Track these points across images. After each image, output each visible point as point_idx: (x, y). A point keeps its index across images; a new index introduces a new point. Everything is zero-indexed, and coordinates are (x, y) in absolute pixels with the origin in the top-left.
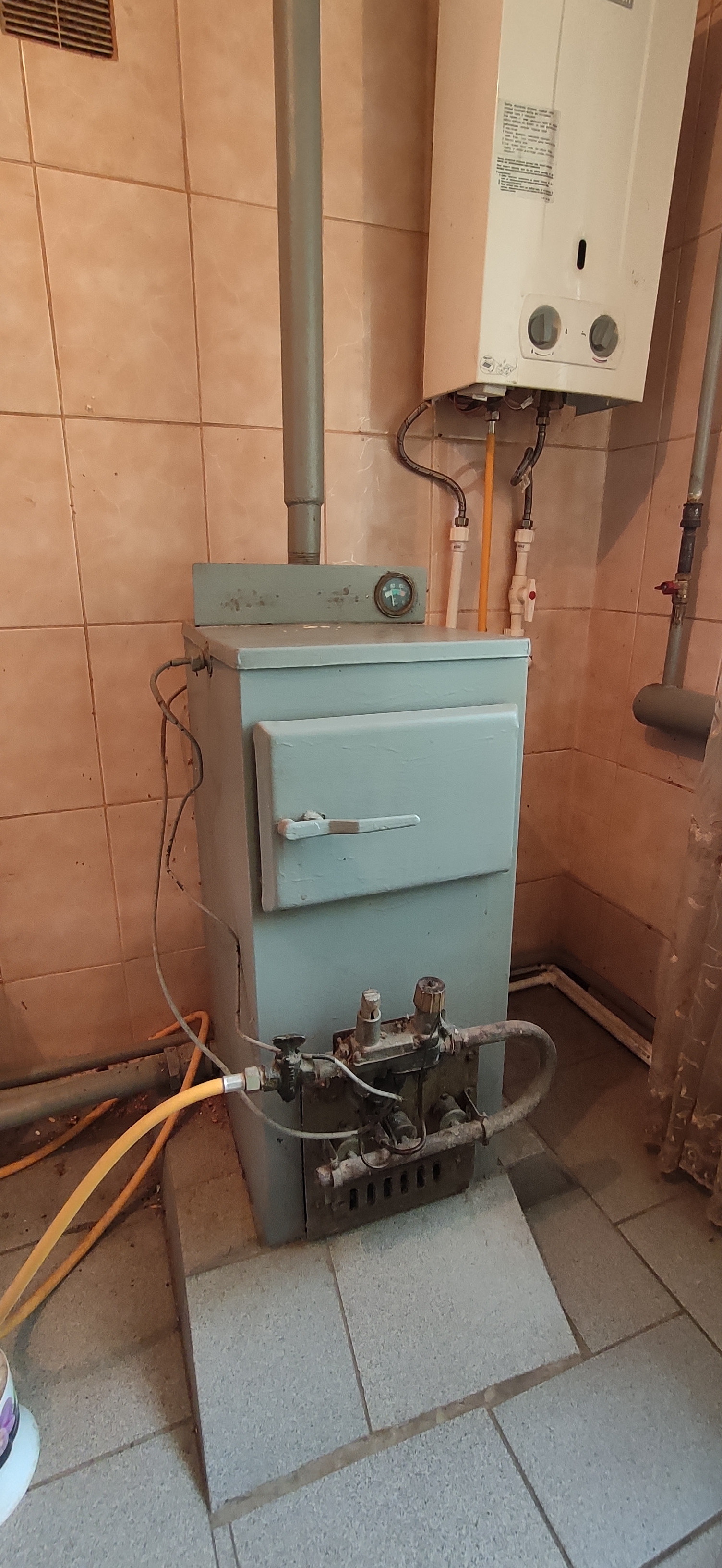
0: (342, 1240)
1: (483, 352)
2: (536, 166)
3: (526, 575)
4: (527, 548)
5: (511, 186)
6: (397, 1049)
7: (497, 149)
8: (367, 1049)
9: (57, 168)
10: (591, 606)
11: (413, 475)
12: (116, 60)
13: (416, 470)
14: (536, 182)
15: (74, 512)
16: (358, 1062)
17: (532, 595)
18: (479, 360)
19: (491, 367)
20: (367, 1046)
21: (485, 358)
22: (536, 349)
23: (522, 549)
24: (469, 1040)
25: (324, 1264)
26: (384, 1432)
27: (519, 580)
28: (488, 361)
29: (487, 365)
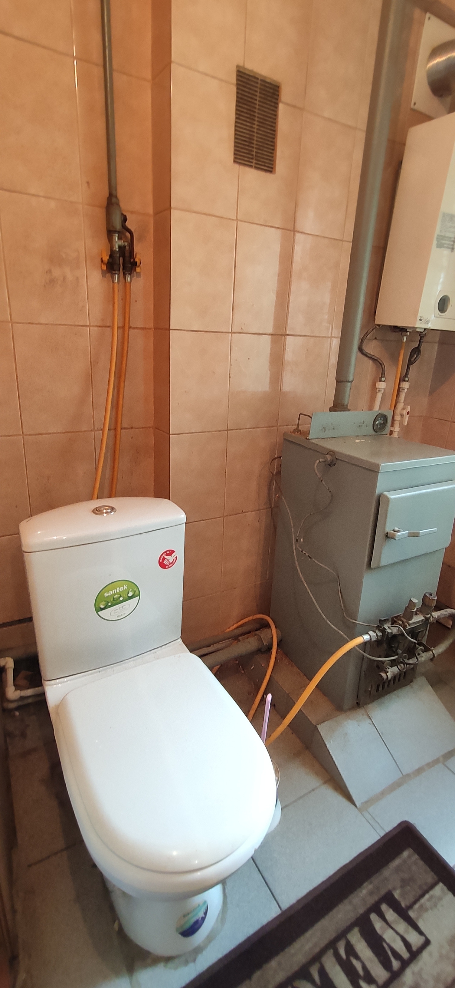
0: (370, 706)
1: (419, 315)
2: (450, 238)
3: (404, 403)
4: (406, 390)
5: (440, 246)
6: (418, 622)
7: (437, 232)
8: (410, 622)
9: (245, 222)
10: (424, 415)
11: (363, 357)
12: (275, 173)
13: (365, 355)
14: (449, 244)
15: (230, 377)
16: (407, 627)
17: (408, 413)
18: (418, 317)
19: (422, 321)
20: (410, 621)
21: (420, 317)
22: (440, 313)
23: (403, 391)
24: (438, 617)
25: (366, 716)
26: (408, 775)
27: (400, 405)
28: (421, 318)
29: (421, 320)
